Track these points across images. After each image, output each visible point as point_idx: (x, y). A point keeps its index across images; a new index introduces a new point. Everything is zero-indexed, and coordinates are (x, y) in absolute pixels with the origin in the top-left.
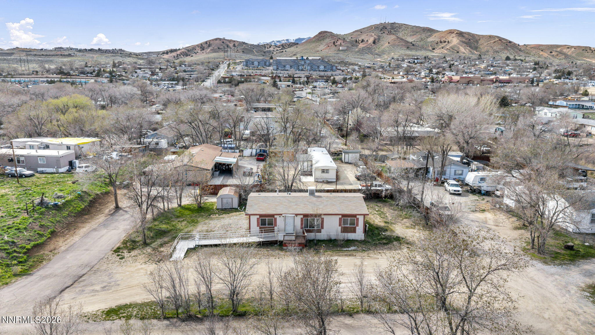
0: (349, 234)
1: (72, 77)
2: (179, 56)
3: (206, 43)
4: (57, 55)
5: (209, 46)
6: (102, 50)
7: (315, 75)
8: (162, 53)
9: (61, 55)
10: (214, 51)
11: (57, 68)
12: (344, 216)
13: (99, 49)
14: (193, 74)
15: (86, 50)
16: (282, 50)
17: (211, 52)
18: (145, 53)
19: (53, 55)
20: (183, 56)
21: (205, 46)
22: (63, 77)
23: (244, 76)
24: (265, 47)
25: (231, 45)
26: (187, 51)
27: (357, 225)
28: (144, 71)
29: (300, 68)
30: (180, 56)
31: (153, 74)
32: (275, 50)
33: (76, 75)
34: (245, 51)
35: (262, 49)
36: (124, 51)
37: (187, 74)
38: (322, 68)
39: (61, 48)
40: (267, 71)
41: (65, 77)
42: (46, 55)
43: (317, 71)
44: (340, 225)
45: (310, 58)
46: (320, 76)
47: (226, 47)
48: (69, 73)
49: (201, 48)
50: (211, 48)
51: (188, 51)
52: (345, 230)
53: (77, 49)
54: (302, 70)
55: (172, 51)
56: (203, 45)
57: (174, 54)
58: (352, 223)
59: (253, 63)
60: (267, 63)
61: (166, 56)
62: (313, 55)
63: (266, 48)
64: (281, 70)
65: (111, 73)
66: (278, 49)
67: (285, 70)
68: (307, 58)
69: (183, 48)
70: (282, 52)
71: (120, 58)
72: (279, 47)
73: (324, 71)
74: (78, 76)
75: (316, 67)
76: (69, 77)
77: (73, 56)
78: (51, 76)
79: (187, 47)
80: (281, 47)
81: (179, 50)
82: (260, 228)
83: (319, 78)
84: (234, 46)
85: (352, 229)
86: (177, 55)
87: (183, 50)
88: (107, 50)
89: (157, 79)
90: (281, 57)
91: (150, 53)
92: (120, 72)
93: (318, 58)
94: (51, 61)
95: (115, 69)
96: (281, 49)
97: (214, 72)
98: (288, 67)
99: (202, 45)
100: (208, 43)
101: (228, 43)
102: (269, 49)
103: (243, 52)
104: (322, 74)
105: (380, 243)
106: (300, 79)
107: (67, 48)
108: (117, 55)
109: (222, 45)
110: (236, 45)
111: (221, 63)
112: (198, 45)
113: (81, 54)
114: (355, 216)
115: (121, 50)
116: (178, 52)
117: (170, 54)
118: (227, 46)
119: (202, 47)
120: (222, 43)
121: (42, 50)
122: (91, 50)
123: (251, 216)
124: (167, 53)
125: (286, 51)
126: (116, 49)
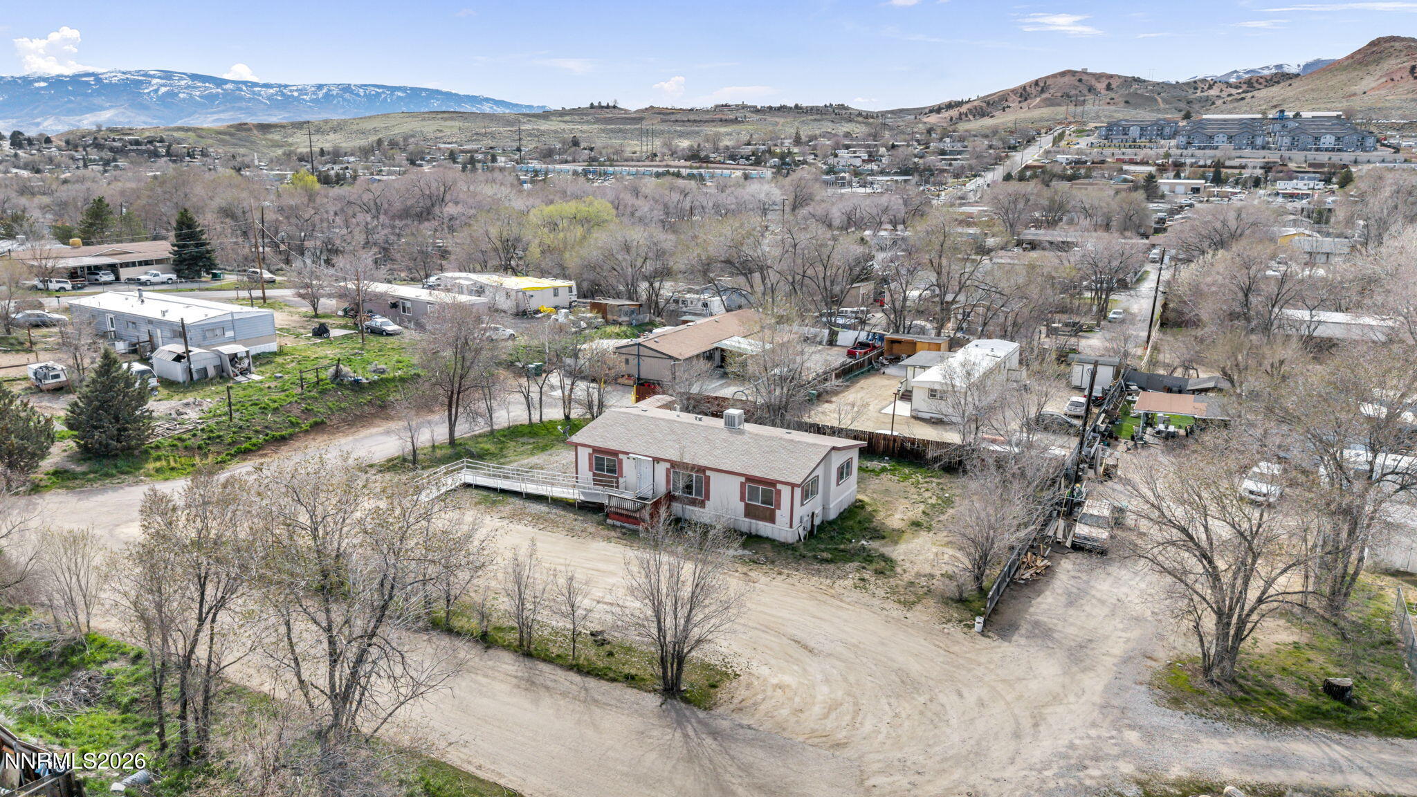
0: (761, 523)
1: (710, 165)
2: (963, 117)
3: (1036, 83)
4: (713, 121)
5: (1042, 91)
6: (801, 108)
7: (1297, 159)
8: (927, 111)
9: (721, 120)
10: (1051, 103)
11: (691, 148)
12: (750, 479)
13: (796, 106)
14: (956, 160)
15: (770, 108)
16: (1243, 95)
17: (1042, 105)
18: (892, 112)
19: (706, 121)
20: (974, 116)
21: (1034, 91)
22: (695, 165)
23: (1085, 162)
24: (1196, 88)
25: (1101, 86)
26: (984, 105)
27: (778, 506)
28: (855, 152)
29: (1259, 141)
30: (967, 116)
31: (872, 158)
32: (1224, 94)
33: (720, 162)
34: (1132, 101)
35: (1183, 94)
36: (847, 108)
37: (945, 159)
38: (1328, 141)
39: (726, 106)
40: (1152, 153)
41: (698, 165)
42: (695, 121)
43: (1310, 150)
44: (742, 499)
45: (1306, 115)
46: (1310, 165)
47: (1085, 91)
48: (707, 157)
49: (1021, 96)
50: (1044, 96)
51: (988, 104)
52: (750, 512)
53: (755, 107)
54: (1263, 148)
55: (950, 106)
56: (1028, 88)
57: (954, 113)
58: (767, 501)
59: (1125, 132)
60: (1167, 131)
61: (933, 119)
62: (1329, 106)
63: (1199, 91)
64: (1200, 148)
65: (782, 157)
66: (1234, 91)
67: (1211, 148)
68: (1297, 115)
69: (978, 99)
70: (1243, 99)
71: (830, 124)
72: (1236, 87)
73: (1333, 150)
74: (723, 163)
75: (1311, 140)
76: (705, 165)
77: (743, 122)
78: (676, 163)
79: (988, 96)
80: (1245, 87)
81: (969, 101)
82: (594, 475)
83: (1307, 169)
84: (1109, 87)
85: (768, 513)
86: (960, 114)
87: (976, 103)
88: (812, 108)
89: (872, 170)
90: (1232, 113)
91: (901, 111)
92: (803, 154)
93: (1335, 114)
94: (697, 133)
95: (796, 150)
96: (1243, 92)
97: (1014, 154)
98: (1220, 140)
99: (1024, 88)
100: (1041, 84)
101: (1093, 82)
102: (1205, 94)
103: (1127, 102)
104: (1323, 157)
105: (815, 557)
106: (1243, 171)
107: (737, 106)
108: (824, 116)
109: (1075, 88)
110: (1113, 86)
111: (1043, 131)
112: (1013, 91)
113: (758, 117)
114: (773, 483)
115: (842, 107)
116: (964, 109)
117: (946, 114)
118: (1089, 91)
119: (1023, 94)
120: (1077, 84)
121: (692, 110)
122: (782, 109)
123: (579, 448)
124: (938, 110)
125: (1253, 97)
126: (831, 105)
